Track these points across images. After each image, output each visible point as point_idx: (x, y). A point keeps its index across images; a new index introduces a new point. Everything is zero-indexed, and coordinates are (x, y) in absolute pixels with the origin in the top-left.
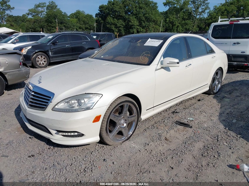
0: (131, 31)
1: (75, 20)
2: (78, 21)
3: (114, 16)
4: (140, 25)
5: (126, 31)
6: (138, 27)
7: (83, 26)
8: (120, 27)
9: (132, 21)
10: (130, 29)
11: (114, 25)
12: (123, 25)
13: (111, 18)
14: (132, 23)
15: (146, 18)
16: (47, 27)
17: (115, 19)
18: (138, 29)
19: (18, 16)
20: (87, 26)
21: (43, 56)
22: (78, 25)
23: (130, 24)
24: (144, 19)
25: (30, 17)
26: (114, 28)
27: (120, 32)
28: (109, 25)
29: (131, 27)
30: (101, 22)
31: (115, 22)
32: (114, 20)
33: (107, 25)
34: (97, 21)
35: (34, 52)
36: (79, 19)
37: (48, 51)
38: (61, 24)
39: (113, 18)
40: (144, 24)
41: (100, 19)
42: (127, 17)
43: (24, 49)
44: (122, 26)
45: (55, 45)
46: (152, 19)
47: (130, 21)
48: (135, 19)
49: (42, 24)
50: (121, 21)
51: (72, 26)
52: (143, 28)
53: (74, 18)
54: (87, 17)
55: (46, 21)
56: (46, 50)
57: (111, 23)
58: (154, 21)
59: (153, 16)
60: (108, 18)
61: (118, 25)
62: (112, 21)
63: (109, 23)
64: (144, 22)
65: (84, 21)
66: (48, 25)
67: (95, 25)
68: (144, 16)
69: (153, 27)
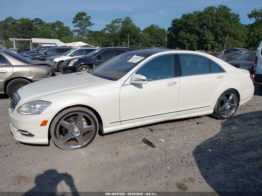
0: (205, 46)
1: (147, 35)
2: (150, 36)
3: (187, 31)
4: (216, 39)
5: (199, 46)
6: (213, 42)
7: (155, 41)
8: (193, 42)
9: (206, 35)
10: (204, 43)
11: (187, 39)
12: (196, 39)
13: (184, 32)
14: (206, 37)
15: (224, 32)
16: (120, 41)
17: (188, 34)
18: (213, 44)
19: (97, 31)
20: (158, 40)
21: (87, 68)
22: (150, 39)
23: (204, 38)
24: (221, 33)
25: (107, 32)
26: (185, 43)
27: (193, 47)
28: (181, 40)
29: (205, 42)
30: (173, 36)
31: (188, 37)
32: (186, 35)
33: (179, 39)
34: (168, 36)
35: (79, 65)
36: (151, 34)
37: (92, 64)
38: (133, 39)
39: (186, 32)
40: (220, 39)
41: (172, 33)
42: (201, 31)
43: (72, 61)
44: (195, 41)
45: (99, 58)
46: (231, 32)
47: (204, 36)
48: (210, 33)
49: (116, 38)
50: (194, 35)
51: (143, 41)
52: (219, 42)
53: (146, 33)
54: (159, 31)
55: (120, 36)
56: (91, 63)
57: (183, 38)
58: (234, 35)
59: (232, 30)
60: (180, 33)
61: (191, 40)
62: (184, 36)
63: (181, 38)
64: (221, 36)
65: (155, 36)
66: (121, 39)
67: (166, 39)
68: (221, 30)
69: (232, 42)
